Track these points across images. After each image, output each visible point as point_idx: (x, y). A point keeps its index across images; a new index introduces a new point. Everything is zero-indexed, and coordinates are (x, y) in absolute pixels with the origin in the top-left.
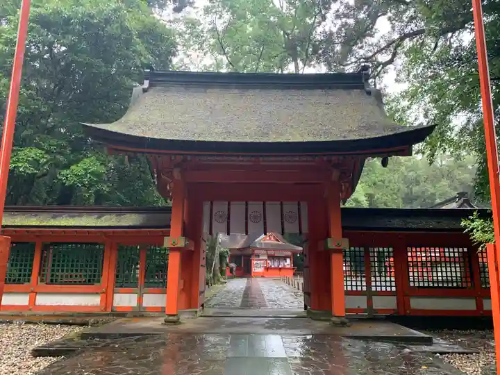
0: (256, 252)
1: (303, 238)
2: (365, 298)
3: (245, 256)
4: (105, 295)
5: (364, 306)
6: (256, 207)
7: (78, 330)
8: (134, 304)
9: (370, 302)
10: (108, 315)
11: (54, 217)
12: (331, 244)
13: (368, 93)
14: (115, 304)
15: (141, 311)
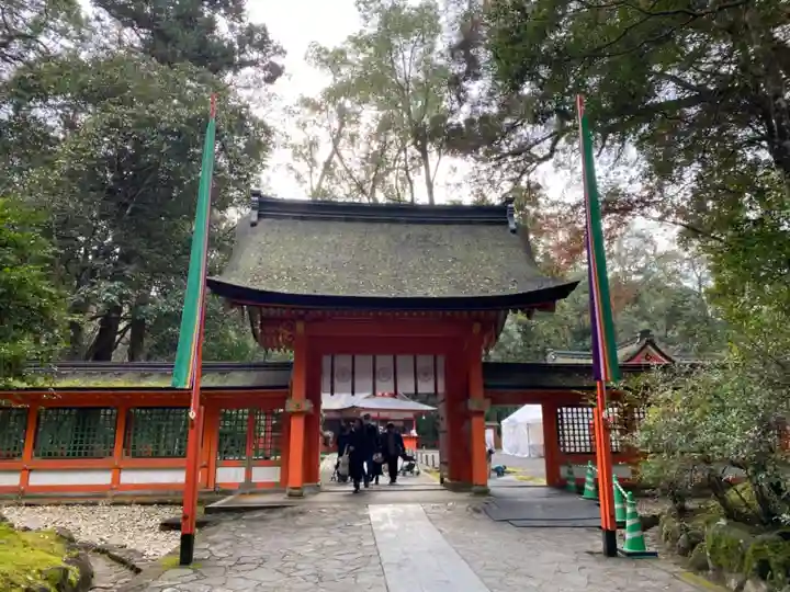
1: (440, 398)
4: (205, 469)
8: (242, 479)
10: (210, 493)
11: (144, 376)
12: (473, 405)
13: (514, 231)
14: (219, 480)
15: (249, 487)
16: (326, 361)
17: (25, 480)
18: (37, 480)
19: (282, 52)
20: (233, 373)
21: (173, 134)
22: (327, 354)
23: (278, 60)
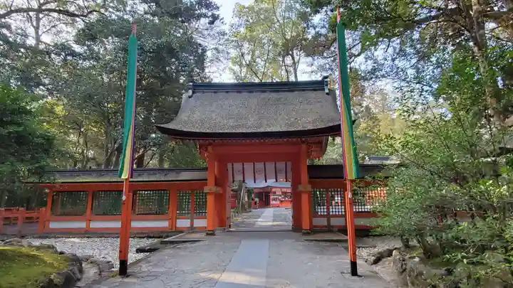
0: (273, 190)
2: (326, 219)
3: (265, 193)
4: (170, 221)
5: (326, 224)
6: (259, 166)
7: (156, 240)
8: (189, 225)
9: (329, 221)
10: (173, 232)
12: (301, 188)
13: (327, 94)
14: (178, 226)
15: (192, 229)
16: (229, 166)
17: (88, 225)
18: (94, 225)
19: (218, 8)
20: (183, 173)
21: (151, 53)
22: (230, 162)
23: (216, 13)
